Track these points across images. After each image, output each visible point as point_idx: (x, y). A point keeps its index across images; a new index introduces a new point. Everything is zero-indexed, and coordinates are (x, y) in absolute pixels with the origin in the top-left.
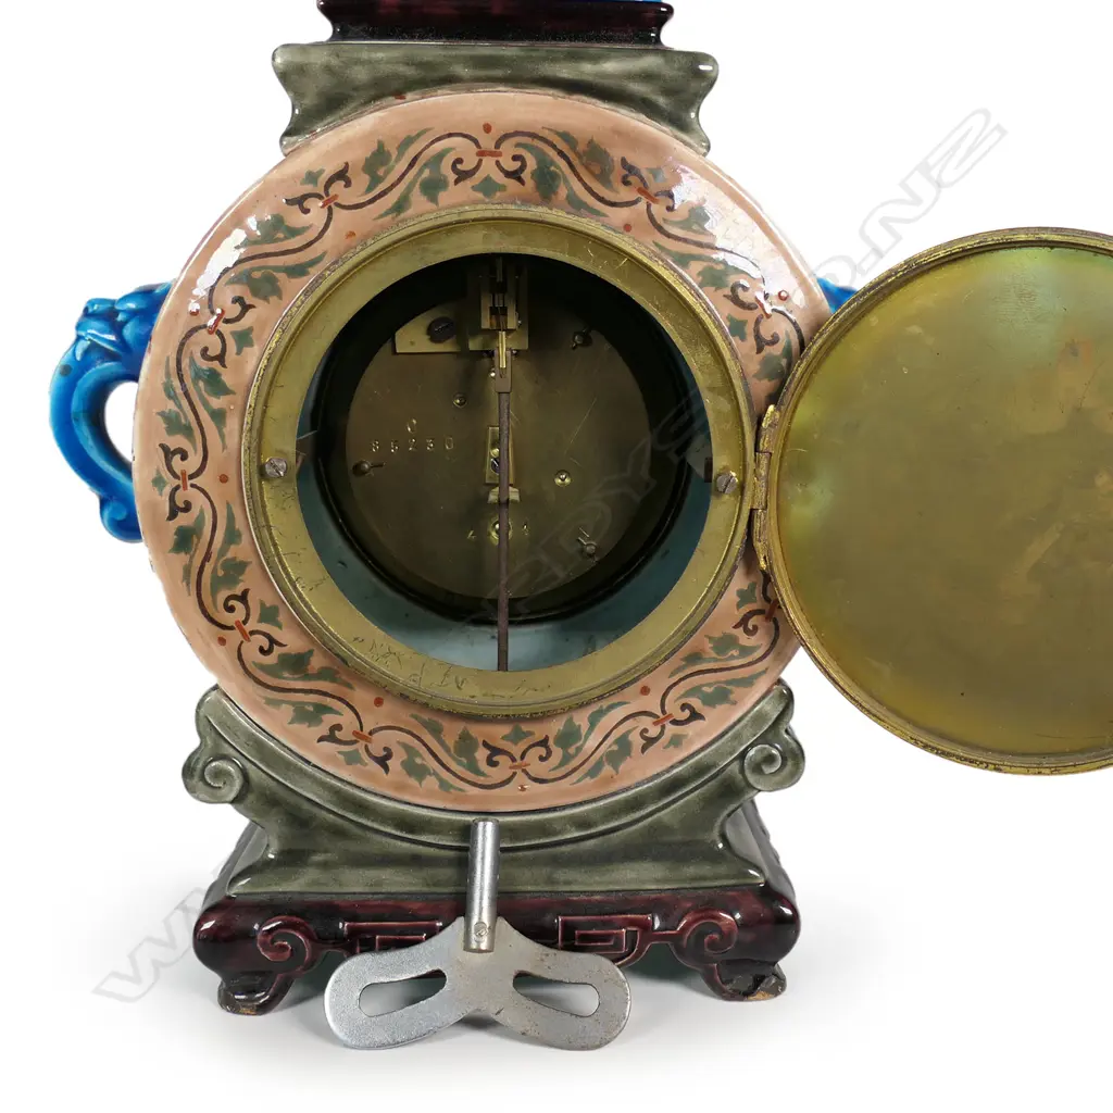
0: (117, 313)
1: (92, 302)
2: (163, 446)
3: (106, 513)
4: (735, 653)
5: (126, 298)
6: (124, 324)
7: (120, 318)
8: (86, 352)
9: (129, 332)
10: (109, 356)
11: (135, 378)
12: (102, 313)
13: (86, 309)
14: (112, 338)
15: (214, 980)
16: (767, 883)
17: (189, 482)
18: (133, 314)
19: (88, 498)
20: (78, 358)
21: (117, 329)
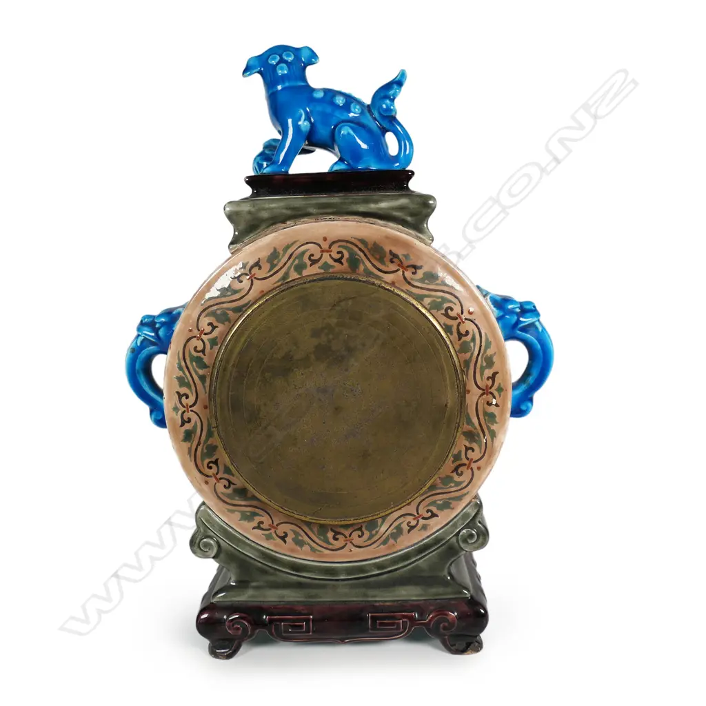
0: (155, 323)
1: (144, 317)
2: (178, 393)
3: (153, 416)
4: (452, 485)
5: (161, 315)
6: (159, 329)
7: (157, 326)
8: (142, 342)
9: (161, 333)
10: (153, 344)
11: (166, 353)
12: (148, 323)
13: (142, 321)
14: (153, 334)
15: (206, 642)
16: (472, 596)
17: (190, 409)
18: (163, 324)
19: (145, 408)
20: (139, 344)
21: (156, 331)
